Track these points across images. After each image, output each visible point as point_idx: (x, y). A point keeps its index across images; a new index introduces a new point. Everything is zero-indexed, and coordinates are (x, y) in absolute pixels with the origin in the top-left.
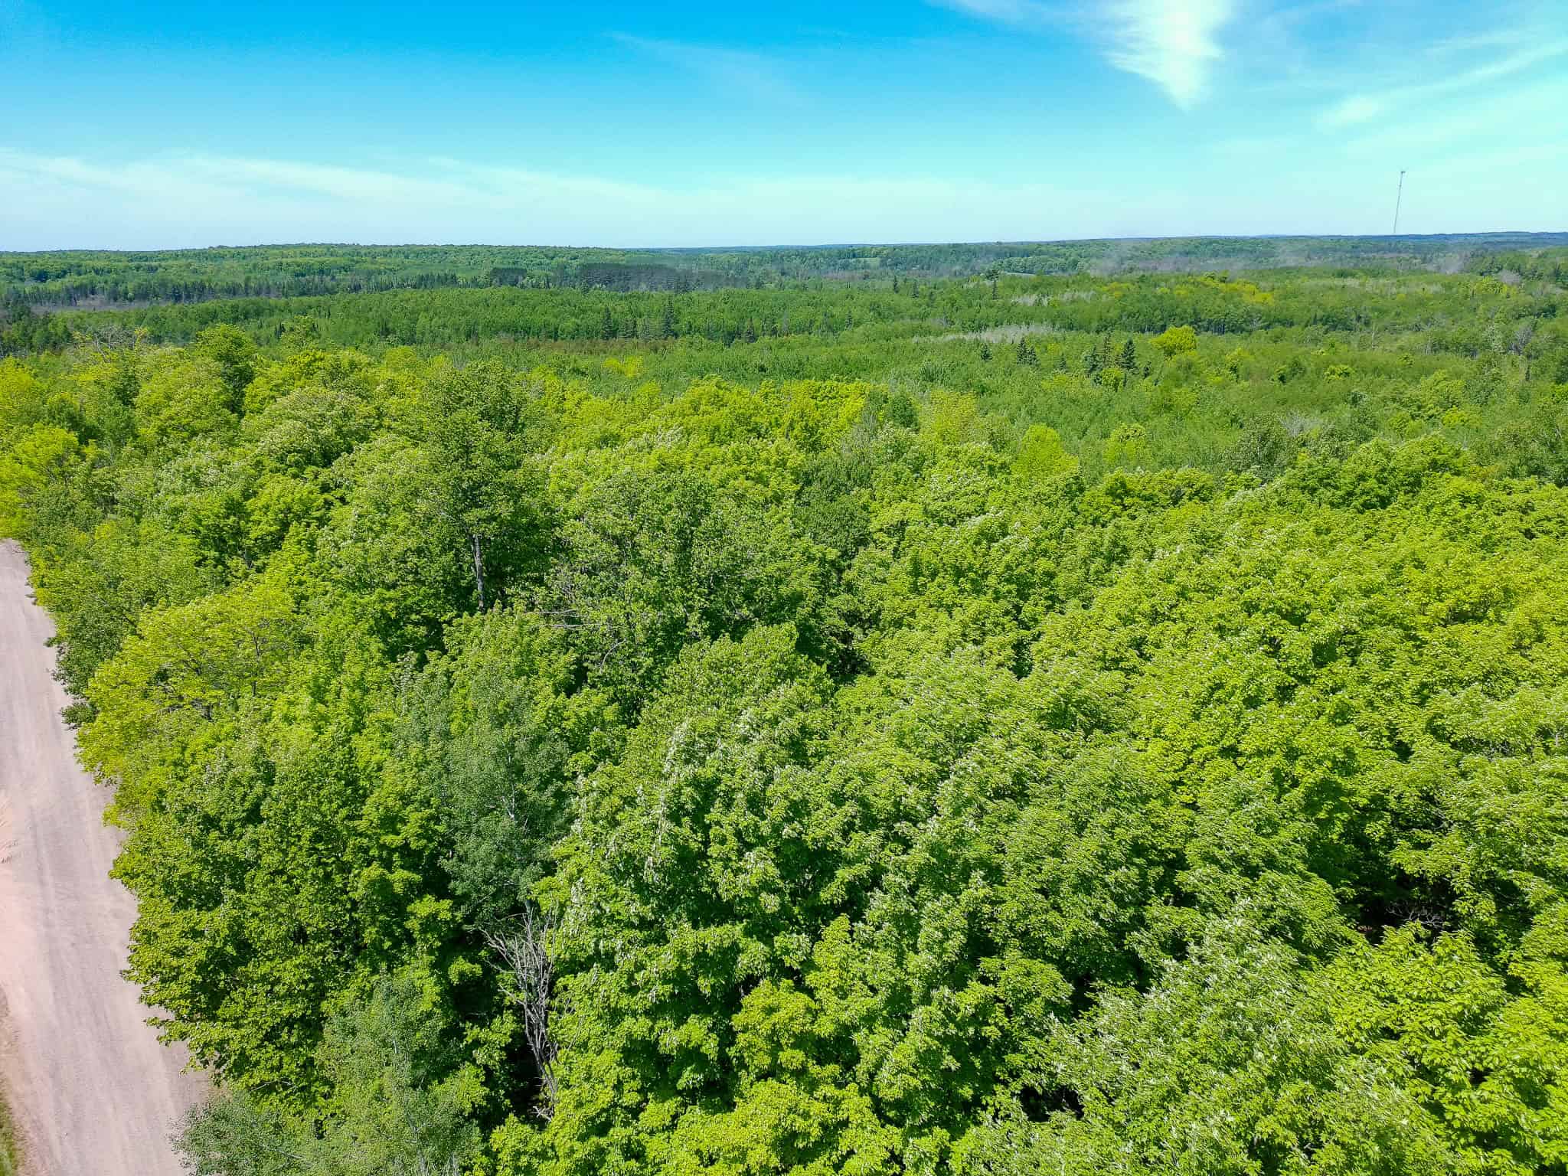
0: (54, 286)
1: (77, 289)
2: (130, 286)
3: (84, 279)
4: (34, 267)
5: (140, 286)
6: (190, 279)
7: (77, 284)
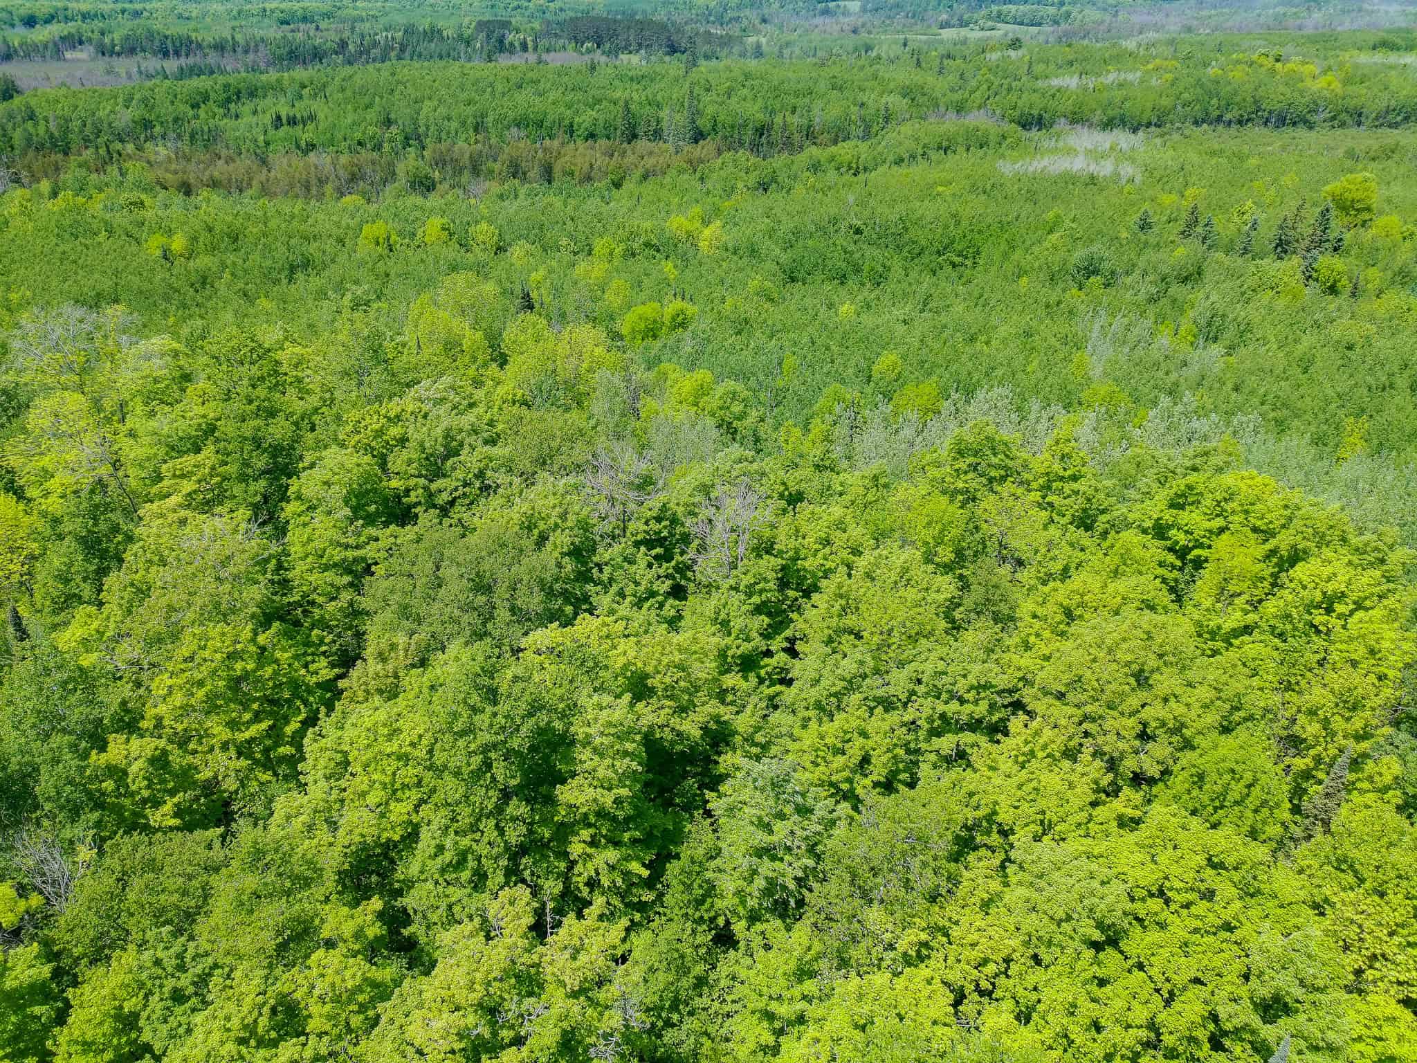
0: (41, 34)
1: (63, 39)
2: (117, 36)
3: (71, 27)
4: (22, 11)
5: (127, 38)
6: (178, 29)
7: (66, 33)
